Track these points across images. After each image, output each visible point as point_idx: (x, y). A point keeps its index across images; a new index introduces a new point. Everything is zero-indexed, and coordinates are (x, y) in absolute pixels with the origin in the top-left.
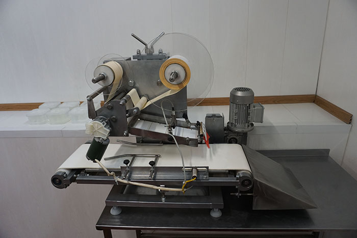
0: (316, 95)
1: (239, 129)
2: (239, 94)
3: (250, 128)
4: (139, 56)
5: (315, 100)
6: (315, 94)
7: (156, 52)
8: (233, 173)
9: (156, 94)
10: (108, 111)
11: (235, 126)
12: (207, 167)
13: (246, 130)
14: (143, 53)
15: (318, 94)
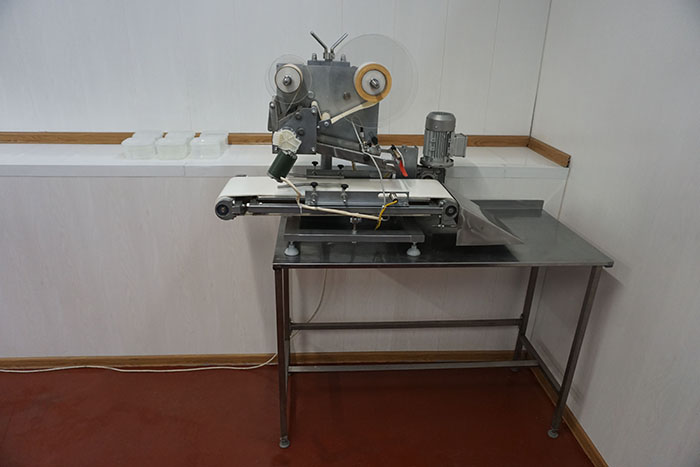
0: (530, 137)
1: (436, 163)
2: (438, 118)
3: (449, 163)
4: (314, 62)
5: (529, 143)
6: (528, 134)
7: (337, 59)
8: (435, 201)
9: (342, 109)
10: (295, 121)
11: (432, 160)
12: (408, 193)
13: (445, 164)
14: (320, 58)
15: (533, 136)
